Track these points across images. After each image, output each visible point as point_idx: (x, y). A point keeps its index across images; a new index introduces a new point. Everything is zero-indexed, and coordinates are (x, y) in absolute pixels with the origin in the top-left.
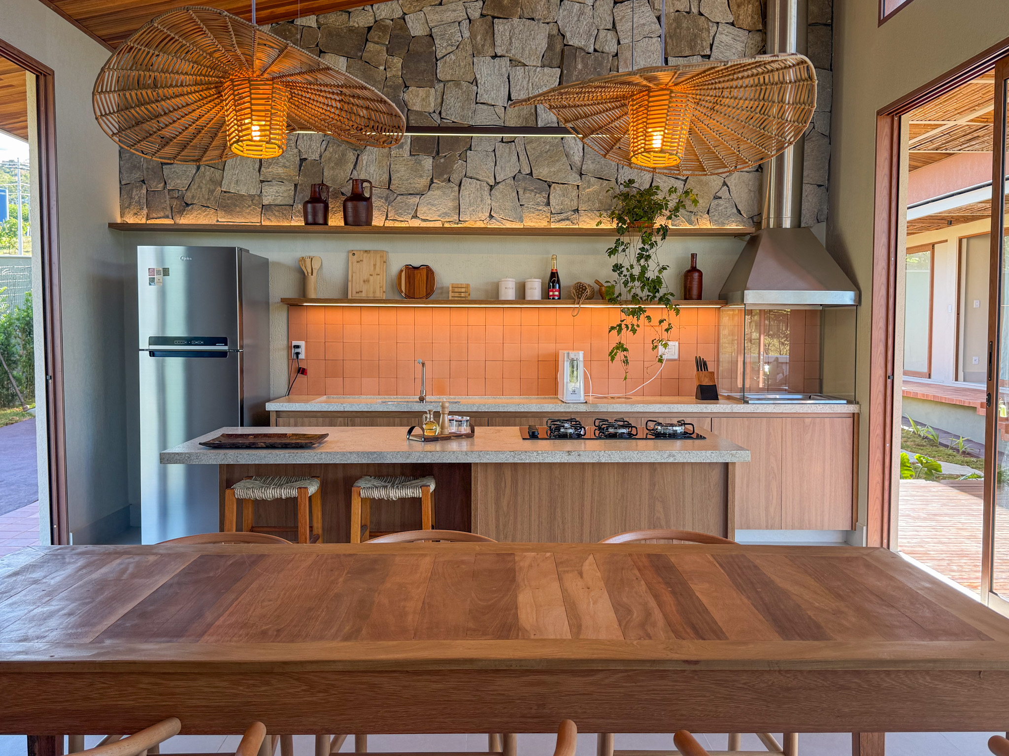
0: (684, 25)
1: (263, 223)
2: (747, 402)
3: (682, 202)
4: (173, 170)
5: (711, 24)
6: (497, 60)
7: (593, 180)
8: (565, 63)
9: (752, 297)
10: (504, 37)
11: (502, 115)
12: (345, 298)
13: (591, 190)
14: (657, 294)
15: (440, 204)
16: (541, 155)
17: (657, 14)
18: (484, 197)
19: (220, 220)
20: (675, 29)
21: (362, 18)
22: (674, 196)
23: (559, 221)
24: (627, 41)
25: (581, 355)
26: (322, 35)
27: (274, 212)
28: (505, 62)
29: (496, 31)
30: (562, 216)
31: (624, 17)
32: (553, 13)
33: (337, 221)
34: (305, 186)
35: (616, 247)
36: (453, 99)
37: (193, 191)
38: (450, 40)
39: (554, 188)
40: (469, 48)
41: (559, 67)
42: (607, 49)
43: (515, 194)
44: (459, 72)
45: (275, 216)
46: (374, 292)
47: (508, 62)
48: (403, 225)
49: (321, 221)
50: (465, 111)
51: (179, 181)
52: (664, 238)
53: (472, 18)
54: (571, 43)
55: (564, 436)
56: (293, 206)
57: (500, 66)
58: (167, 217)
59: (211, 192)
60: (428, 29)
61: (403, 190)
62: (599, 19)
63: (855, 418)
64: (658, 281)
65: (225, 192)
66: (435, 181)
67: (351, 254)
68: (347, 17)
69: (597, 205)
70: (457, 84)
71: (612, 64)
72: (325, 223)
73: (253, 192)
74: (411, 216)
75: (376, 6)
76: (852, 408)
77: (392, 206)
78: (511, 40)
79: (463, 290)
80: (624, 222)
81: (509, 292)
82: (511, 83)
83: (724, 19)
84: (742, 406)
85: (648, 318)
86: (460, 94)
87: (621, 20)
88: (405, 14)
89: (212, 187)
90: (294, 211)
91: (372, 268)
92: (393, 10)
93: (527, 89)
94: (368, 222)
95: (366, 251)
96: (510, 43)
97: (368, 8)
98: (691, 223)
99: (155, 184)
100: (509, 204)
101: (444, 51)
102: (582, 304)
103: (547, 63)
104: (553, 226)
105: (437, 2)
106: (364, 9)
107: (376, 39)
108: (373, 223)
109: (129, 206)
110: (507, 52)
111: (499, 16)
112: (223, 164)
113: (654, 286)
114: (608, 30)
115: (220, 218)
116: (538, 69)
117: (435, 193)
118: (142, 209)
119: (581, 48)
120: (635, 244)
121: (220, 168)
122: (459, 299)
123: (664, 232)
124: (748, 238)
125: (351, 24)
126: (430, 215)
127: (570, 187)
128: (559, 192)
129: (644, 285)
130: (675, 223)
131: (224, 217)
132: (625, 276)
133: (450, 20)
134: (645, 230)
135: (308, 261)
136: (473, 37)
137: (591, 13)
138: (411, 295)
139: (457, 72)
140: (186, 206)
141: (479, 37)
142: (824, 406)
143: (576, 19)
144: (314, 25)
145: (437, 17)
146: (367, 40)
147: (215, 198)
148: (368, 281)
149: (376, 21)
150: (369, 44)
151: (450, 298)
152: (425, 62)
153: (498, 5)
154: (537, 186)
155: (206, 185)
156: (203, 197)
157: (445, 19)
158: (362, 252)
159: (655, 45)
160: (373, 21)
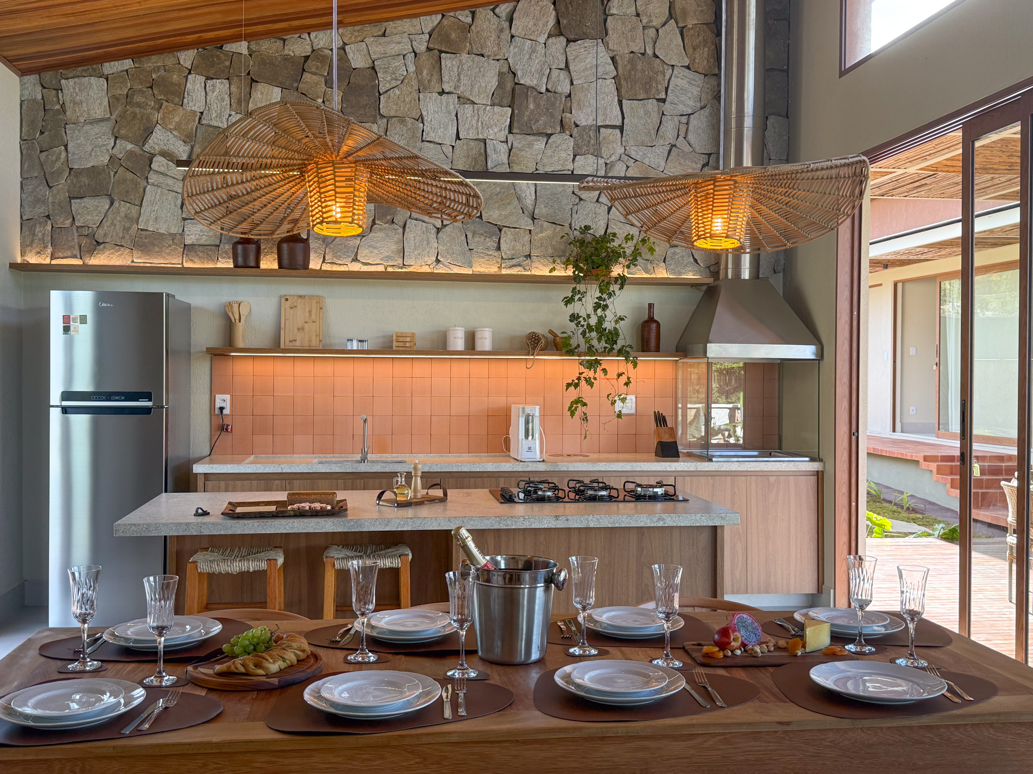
0: (639, 67)
1: (186, 265)
2: (711, 460)
3: (638, 249)
4: (83, 205)
5: (666, 67)
6: (445, 97)
7: (546, 224)
8: (517, 102)
9: (714, 350)
10: (452, 73)
11: (450, 155)
12: (276, 346)
13: (544, 234)
14: (615, 346)
15: (383, 247)
16: (491, 196)
17: (612, 55)
18: (430, 240)
19: (135, 260)
20: (630, 72)
21: (298, 47)
22: (630, 243)
23: (511, 267)
24: (580, 82)
25: (536, 411)
26: (254, 63)
27: (198, 252)
28: (453, 99)
29: (443, 66)
30: (514, 262)
31: (577, 57)
32: (504, 50)
33: (269, 263)
35: (572, 296)
36: (397, 136)
37: (105, 228)
38: (395, 73)
39: (505, 232)
40: (415, 83)
41: (510, 106)
42: (559, 89)
43: (463, 238)
44: (404, 108)
45: (200, 257)
46: (310, 341)
47: (456, 100)
48: (342, 268)
49: (252, 264)
51: (89, 217)
52: (621, 288)
53: (418, 51)
54: (522, 82)
55: (542, 500)
56: (219, 246)
57: (448, 103)
58: (75, 257)
59: (126, 230)
60: (371, 61)
62: (551, 58)
63: (819, 476)
64: (615, 333)
65: (142, 230)
66: (377, 222)
67: (283, 300)
68: (282, 45)
69: (550, 251)
70: (402, 120)
71: (565, 105)
72: (258, 266)
73: (174, 230)
74: (350, 259)
75: (313, 35)
76: (815, 466)
77: (330, 249)
78: (459, 77)
79: (408, 339)
80: (581, 270)
81: (458, 342)
82: (460, 121)
83: (679, 62)
84: (706, 464)
85: (604, 370)
86: (404, 131)
87: (574, 59)
88: (345, 44)
89: (127, 225)
90: (221, 252)
91: (307, 315)
92: (332, 40)
93: (477, 128)
94: (305, 266)
95: (300, 296)
96: (459, 80)
97: (307, 35)
98: (647, 272)
99: (61, 220)
100: (456, 248)
101: (388, 85)
102: (537, 355)
103: (497, 101)
104: (504, 272)
105: (380, 33)
106: (300, 37)
107: (314, 70)
108: (310, 267)
109: (31, 244)
110: (455, 88)
111: (447, 50)
112: (141, 199)
113: (612, 337)
114: (561, 69)
115: (137, 258)
116: (488, 108)
117: (377, 235)
118: (46, 247)
119: (533, 88)
120: (593, 293)
121: (136, 203)
122: (404, 349)
123: (622, 281)
124: (705, 288)
125: (286, 52)
126: (371, 258)
127: (522, 232)
128: (510, 236)
129: (601, 336)
130: (631, 271)
131: (140, 258)
132: (582, 326)
133: (393, 53)
134: (602, 278)
135: (236, 306)
136: (418, 71)
137: (543, 52)
139: (402, 108)
140: (96, 245)
142: (788, 463)
143: (527, 56)
144: (245, 52)
145: (380, 49)
146: (304, 70)
147: (131, 236)
148: (303, 329)
149: (313, 51)
150: (306, 75)
151: (394, 348)
152: (368, 96)
153: (446, 39)
154: (487, 230)
155: (120, 222)
156: (117, 235)
157: (388, 51)
158: (296, 298)
159: (609, 86)
160: (310, 50)
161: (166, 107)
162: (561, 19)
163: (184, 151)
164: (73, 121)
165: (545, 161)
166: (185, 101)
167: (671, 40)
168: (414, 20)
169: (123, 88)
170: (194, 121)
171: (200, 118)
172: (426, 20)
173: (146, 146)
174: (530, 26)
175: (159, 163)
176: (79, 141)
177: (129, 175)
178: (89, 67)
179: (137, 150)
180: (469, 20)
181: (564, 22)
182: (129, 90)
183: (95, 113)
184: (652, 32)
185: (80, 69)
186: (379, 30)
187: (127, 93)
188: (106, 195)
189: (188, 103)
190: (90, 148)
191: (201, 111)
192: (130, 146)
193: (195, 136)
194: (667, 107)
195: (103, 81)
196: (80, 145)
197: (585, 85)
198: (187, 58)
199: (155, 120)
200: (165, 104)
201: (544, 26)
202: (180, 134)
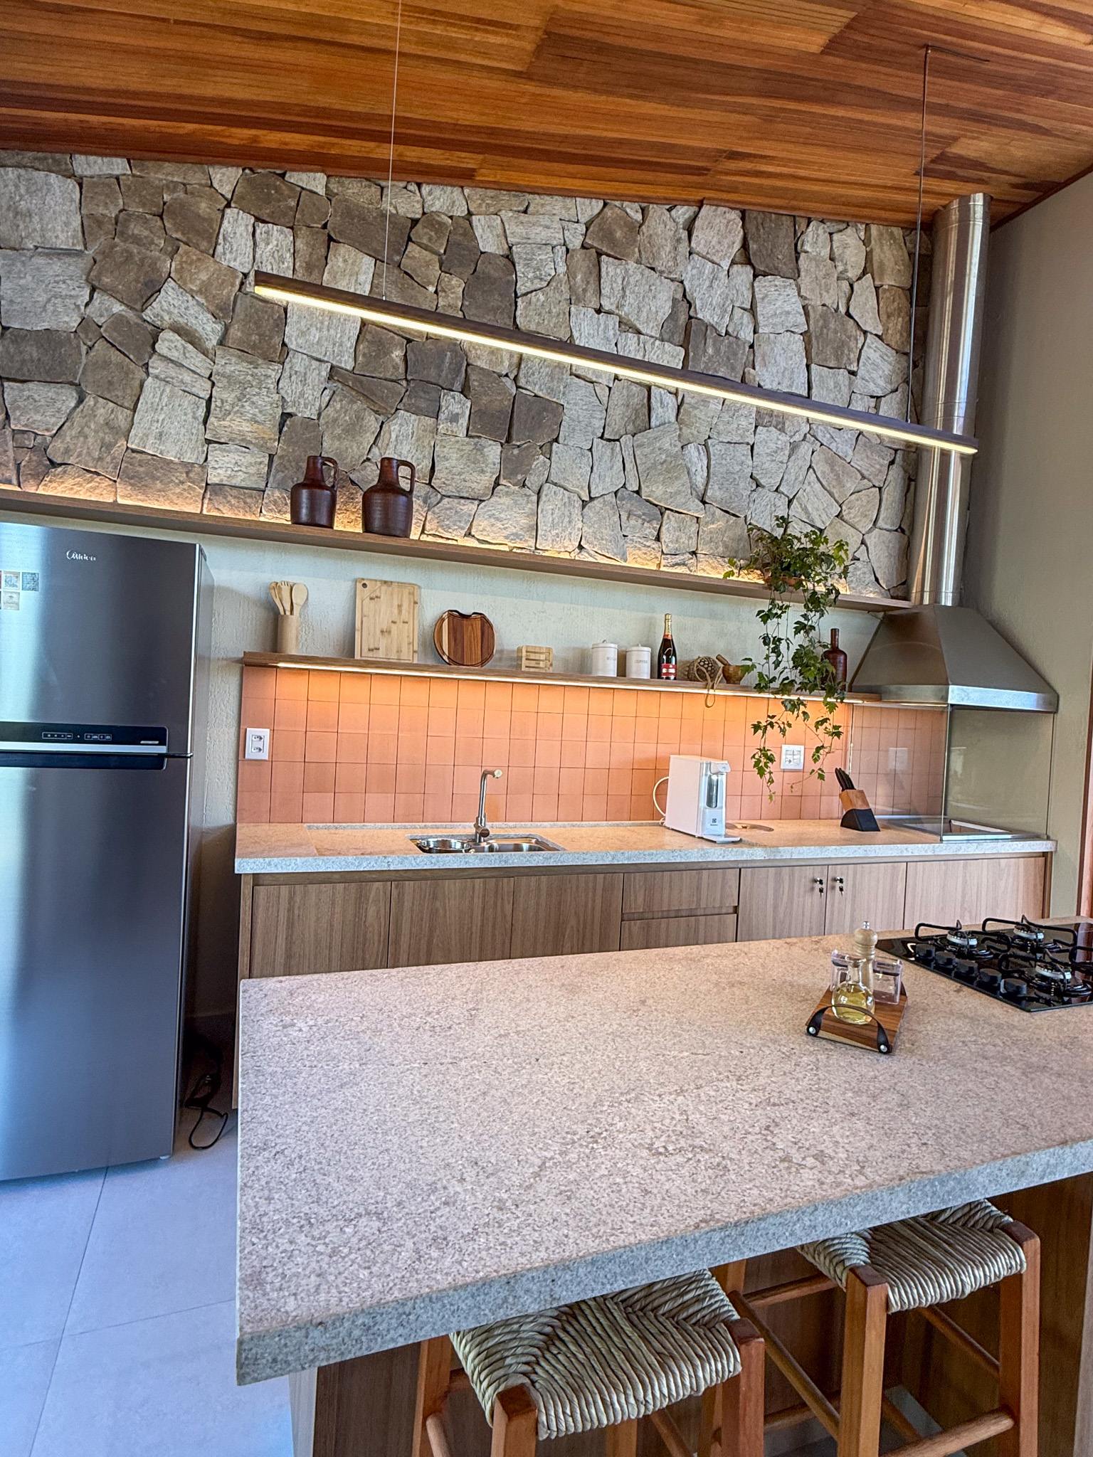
0: (832, 326)
1: (208, 512)
4: (26, 393)
5: (858, 332)
6: (602, 317)
7: (718, 513)
8: (692, 342)
10: (614, 285)
11: (605, 400)
12: (348, 658)
13: (714, 526)
15: (509, 519)
16: (654, 466)
17: (804, 303)
18: (574, 516)
19: (120, 500)
20: (822, 328)
21: (403, 202)
23: (673, 566)
24: (766, 330)
26: (335, 210)
27: (229, 498)
28: (613, 321)
29: (603, 273)
30: (678, 559)
31: (766, 296)
32: (681, 268)
33: (350, 523)
34: (289, 461)
37: (68, 439)
38: (539, 270)
39: (668, 517)
40: (564, 288)
41: (683, 346)
42: (742, 335)
43: (616, 518)
44: (549, 321)
45: (231, 505)
46: (399, 651)
47: (617, 323)
49: (324, 521)
50: (555, 383)
51: (38, 417)
53: (570, 246)
54: (700, 316)
56: (264, 491)
57: (606, 327)
58: (9, 482)
60: (507, 246)
61: (451, 490)
62: (735, 292)
63: (1048, 858)
65: (133, 451)
66: (502, 481)
67: (359, 585)
68: (379, 193)
69: (721, 549)
71: (748, 356)
72: (330, 526)
73: (189, 457)
74: (463, 533)
75: (426, 189)
77: (434, 513)
78: (624, 292)
79: (543, 657)
81: (608, 665)
83: (872, 329)
87: (763, 299)
88: (470, 214)
89: (109, 438)
90: (265, 501)
91: (396, 611)
92: (454, 202)
94: (407, 533)
95: (385, 582)
96: (623, 296)
97: (413, 187)
100: (606, 532)
101: (529, 284)
103: (667, 336)
105: (522, 208)
106: (405, 188)
107: (425, 241)
108: (411, 536)
110: (617, 307)
111: (609, 252)
112: (134, 399)
114: (745, 310)
115: (121, 496)
116: (657, 343)
117: (501, 501)
119: (712, 326)
121: (126, 404)
122: (535, 670)
124: (881, 615)
125: (385, 206)
126: (492, 535)
127: (688, 519)
128: (673, 523)
131: (129, 496)
133: (539, 240)
135: (285, 590)
136: (570, 273)
137: (726, 281)
138: (457, 660)
139: (546, 322)
140: (50, 466)
141: (579, 277)
143: (707, 283)
144: (321, 191)
145: (520, 230)
146: (410, 239)
147: (114, 458)
148: (389, 632)
149: (424, 213)
150: (411, 246)
151: (524, 669)
152: (500, 295)
153: (608, 236)
154: (646, 511)
155: (96, 432)
156: (89, 454)
157: (532, 236)
158: (379, 584)
159: (798, 344)
160: (421, 212)
161: (187, 253)
162: (751, 243)
163: (213, 332)
164: (12, 244)
165: (721, 427)
166: (220, 249)
167: (867, 299)
168: (568, 200)
169: (111, 207)
170: (233, 285)
171: (242, 284)
172: (584, 204)
173: (148, 311)
174: (713, 243)
175: (169, 344)
176: (22, 282)
177: (115, 356)
178: (49, 155)
179: (130, 315)
180: (639, 217)
181: (753, 246)
182: (121, 211)
183: (57, 237)
184: (845, 285)
185: (30, 154)
186: (520, 204)
187: (117, 218)
188: (72, 384)
189: (224, 254)
190: (43, 298)
191: (246, 271)
192: (117, 308)
193: (233, 310)
194: (858, 381)
195: (71, 184)
196: (24, 289)
197: (772, 336)
198: (226, 178)
199: (165, 270)
200: (183, 248)
201: (729, 247)
202: (207, 301)
